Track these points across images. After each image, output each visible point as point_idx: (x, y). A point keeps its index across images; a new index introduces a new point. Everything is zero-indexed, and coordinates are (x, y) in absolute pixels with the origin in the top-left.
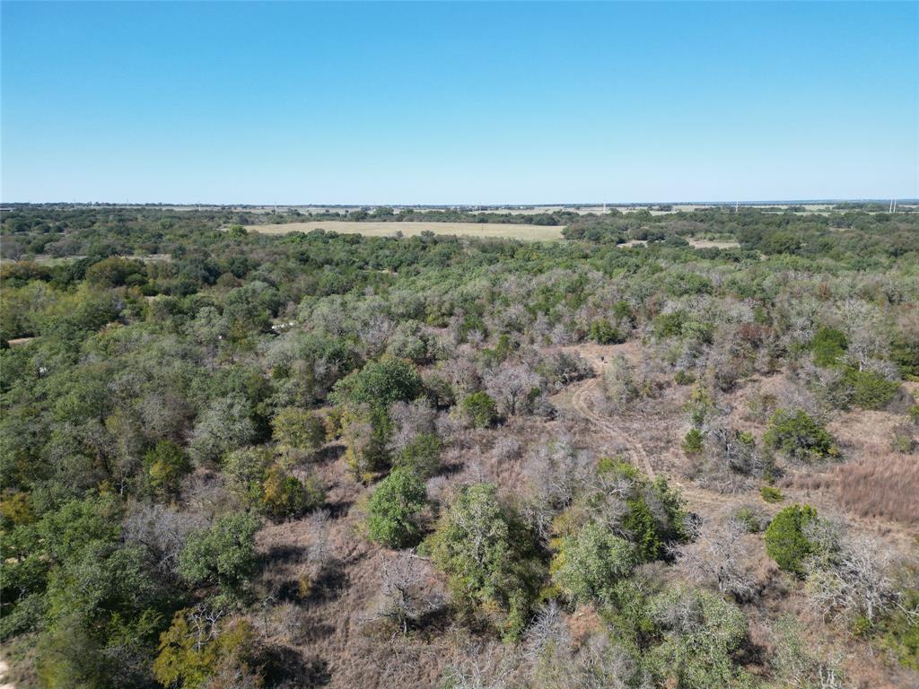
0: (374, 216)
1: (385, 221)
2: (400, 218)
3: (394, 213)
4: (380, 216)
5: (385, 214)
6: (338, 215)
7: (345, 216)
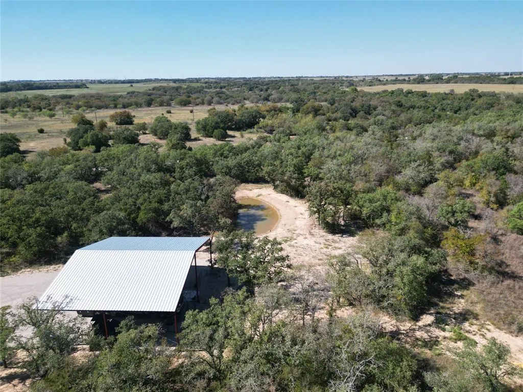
0: (429, 81)
1: (437, 83)
2: (448, 81)
3: (444, 78)
4: (433, 80)
5: (437, 79)
6: (405, 80)
7: (410, 81)
